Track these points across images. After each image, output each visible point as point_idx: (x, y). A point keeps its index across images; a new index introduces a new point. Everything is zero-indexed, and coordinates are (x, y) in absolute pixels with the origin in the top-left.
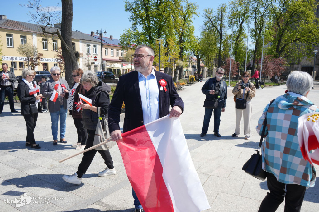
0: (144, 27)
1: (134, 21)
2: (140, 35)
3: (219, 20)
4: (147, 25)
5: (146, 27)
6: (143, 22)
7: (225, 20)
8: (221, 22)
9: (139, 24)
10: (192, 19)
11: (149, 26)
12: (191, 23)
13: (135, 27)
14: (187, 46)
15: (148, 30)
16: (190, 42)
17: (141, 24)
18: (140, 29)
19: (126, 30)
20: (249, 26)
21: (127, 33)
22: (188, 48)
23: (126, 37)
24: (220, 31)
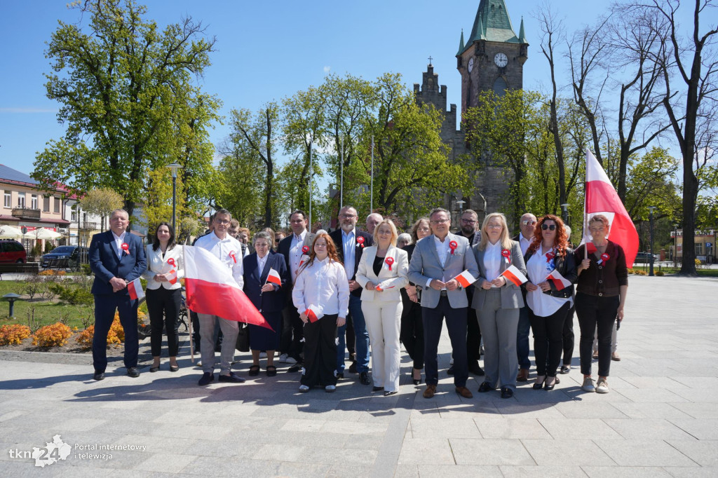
0: (98, 138)
1: (73, 123)
2: (90, 157)
3: (265, 135)
4: (106, 134)
5: (105, 140)
6: (95, 125)
7: (276, 136)
8: (269, 138)
9: (84, 131)
10: (206, 128)
11: (112, 138)
12: (206, 136)
13: (74, 137)
14: (198, 188)
15: (109, 145)
16: (205, 179)
17: (89, 130)
18: (88, 141)
19: (53, 144)
20: (326, 149)
21: (54, 149)
22: (201, 191)
23: (48, 161)
24: (266, 157)
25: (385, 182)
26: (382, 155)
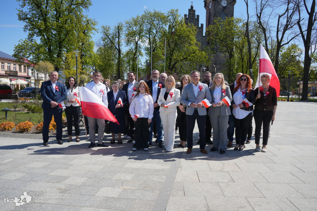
0: (42, 39)
1: (31, 32)
2: (39, 47)
3: (117, 38)
4: (46, 37)
5: (45, 39)
6: (40, 33)
7: (122, 38)
8: (119, 39)
9: (35, 35)
10: (91, 35)
11: (48, 38)
12: (90, 38)
13: (31, 38)
14: (88, 61)
15: (47, 42)
16: (90, 57)
17: (38, 35)
18: (38, 40)
19: (22, 41)
20: (144, 44)
21: (23, 44)
22: (89, 63)
23: (20, 49)
24: (118, 48)
25: (171, 59)
26: (170, 47)
